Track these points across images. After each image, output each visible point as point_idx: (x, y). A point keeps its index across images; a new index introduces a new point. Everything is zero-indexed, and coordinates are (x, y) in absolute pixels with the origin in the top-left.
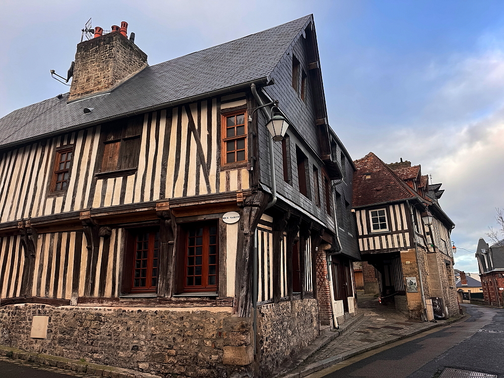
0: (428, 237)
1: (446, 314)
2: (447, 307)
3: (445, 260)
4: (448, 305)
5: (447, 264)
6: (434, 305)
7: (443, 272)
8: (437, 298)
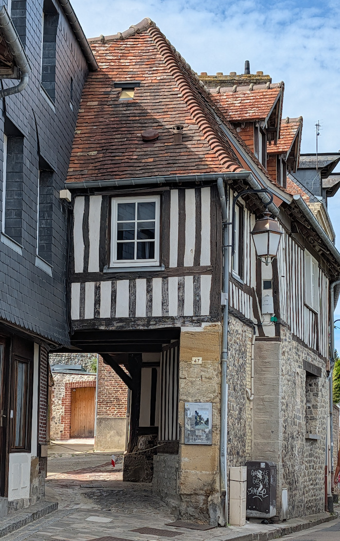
0: (267, 294)
1: (279, 508)
2: (290, 490)
3: (306, 364)
4: (292, 485)
5: (310, 376)
6: (251, 482)
7: (293, 394)
8: (263, 465)
